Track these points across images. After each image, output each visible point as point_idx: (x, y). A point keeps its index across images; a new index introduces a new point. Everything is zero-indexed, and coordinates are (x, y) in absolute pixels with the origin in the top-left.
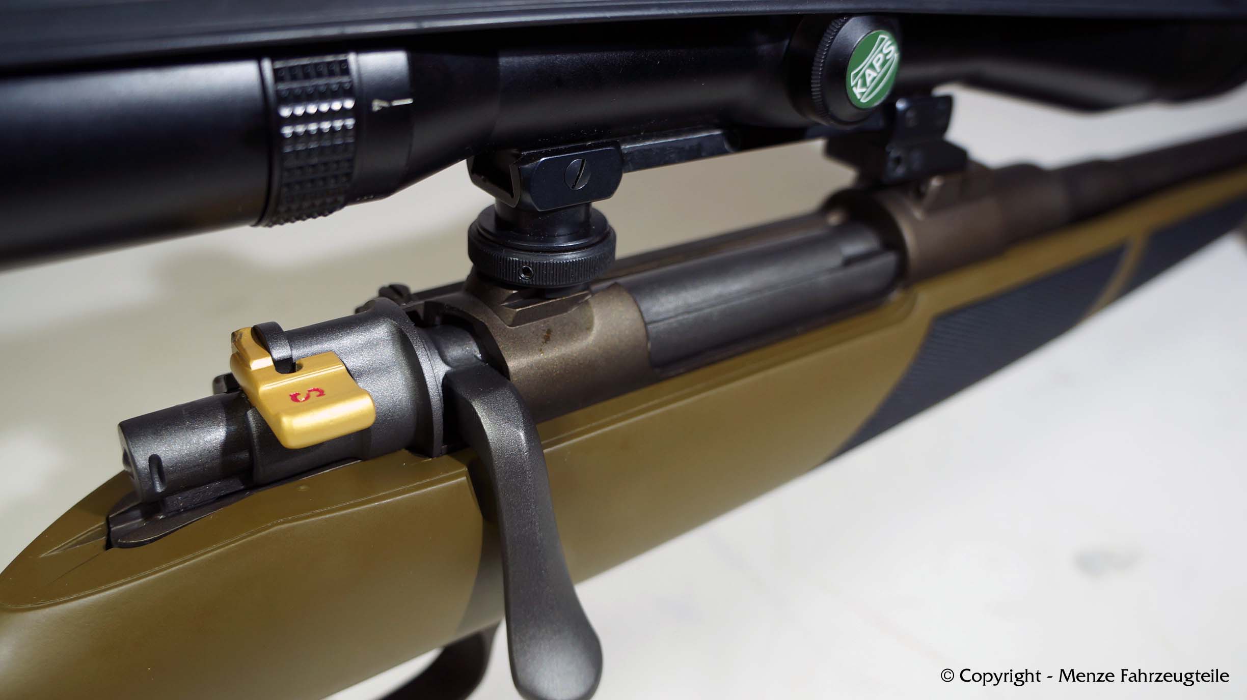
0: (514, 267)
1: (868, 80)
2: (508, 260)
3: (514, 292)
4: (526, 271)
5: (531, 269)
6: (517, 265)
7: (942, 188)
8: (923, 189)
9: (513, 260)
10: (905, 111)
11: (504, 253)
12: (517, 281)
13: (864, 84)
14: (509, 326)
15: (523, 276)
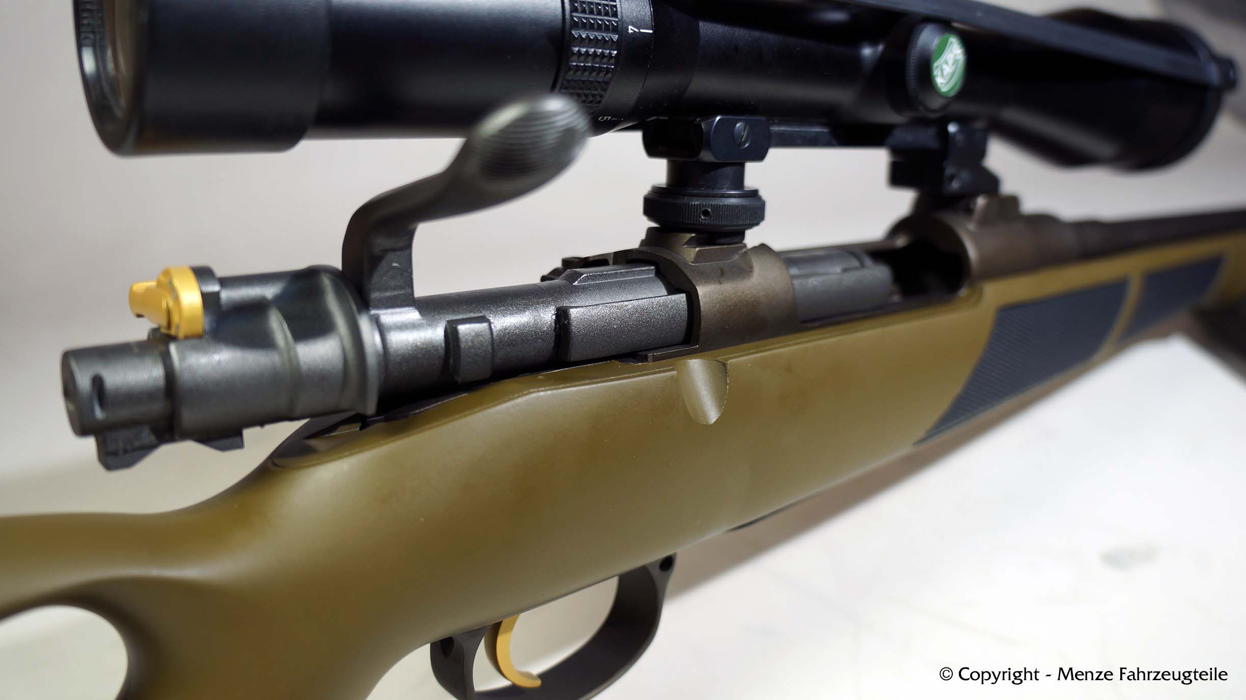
0: (696, 210)
1: (945, 73)
2: (690, 204)
3: (693, 235)
4: (706, 213)
5: (709, 210)
6: (698, 208)
7: (988, 207)
8: (971, 206)
9: (695, 204)
10: (955, 134)
11: (686, 200)
12: (698, 222)
13: (942, 75)
14: (692, 263)
15: (703, 217)
